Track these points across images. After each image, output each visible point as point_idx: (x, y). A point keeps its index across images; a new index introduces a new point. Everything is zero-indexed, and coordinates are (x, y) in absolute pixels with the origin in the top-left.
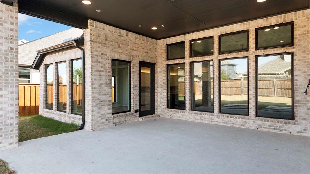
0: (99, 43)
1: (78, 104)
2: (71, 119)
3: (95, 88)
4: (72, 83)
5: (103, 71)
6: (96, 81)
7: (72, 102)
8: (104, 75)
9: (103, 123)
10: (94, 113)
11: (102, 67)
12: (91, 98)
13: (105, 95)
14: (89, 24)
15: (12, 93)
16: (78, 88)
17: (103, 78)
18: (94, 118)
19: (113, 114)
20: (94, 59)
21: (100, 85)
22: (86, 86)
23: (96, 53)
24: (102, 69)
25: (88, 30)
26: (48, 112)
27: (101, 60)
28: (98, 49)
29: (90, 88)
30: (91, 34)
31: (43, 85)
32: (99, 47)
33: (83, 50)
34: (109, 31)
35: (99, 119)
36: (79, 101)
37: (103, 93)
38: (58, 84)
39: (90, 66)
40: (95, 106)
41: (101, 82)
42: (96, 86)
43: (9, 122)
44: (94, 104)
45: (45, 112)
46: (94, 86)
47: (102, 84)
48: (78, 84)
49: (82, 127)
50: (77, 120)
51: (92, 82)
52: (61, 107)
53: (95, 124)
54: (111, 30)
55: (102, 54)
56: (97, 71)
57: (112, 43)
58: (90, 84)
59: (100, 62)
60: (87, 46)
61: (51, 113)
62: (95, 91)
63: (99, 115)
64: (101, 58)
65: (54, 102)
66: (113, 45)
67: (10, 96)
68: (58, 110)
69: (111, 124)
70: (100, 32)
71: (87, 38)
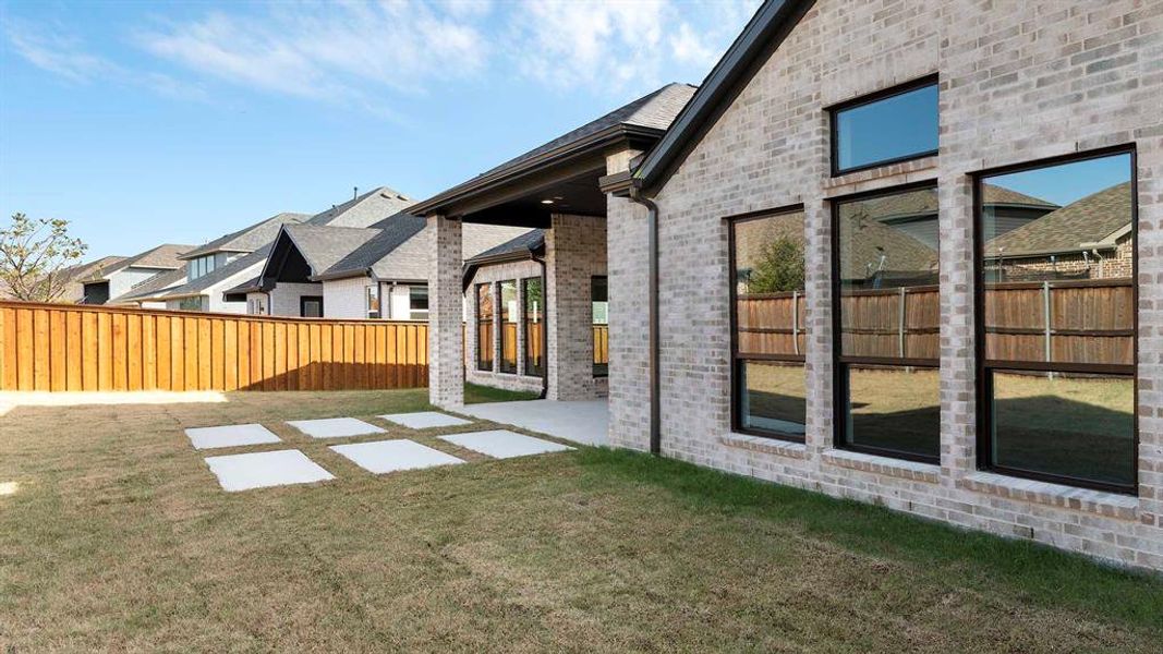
0: (569, 250)
1: (536, 364)
2: (526, 385)
3: (562, 329)
4: (526, 320)
5: (575, 299)
6: (564, 318)
7: (527, 359)
8: (577, 306)
9: (576, 390)
10: (562, 371)
11: (574, 292)
12: (555, 345)
13: (579, 340)
14: (553, 221)
15: (456, 335)
16: (536, 330)
17: (576, 310)
18: (562, 379)
19: (595, 376)
20: (561, 280)
21: (572, 323)
22: (549, 326)
23: (564, 269)
24: (573, 296)
25: (552, 231)
26: (484, 376)
27: (572, 281)
28: (568, 262)
29: (555, 329)
30: (556, 238)
31: (473, 323)
32: (569, 258)
33: (543, 264)
34: (587, 225)
35: (569, 382)
36: (539, 358)
37: (575, 337)
38: (502, 322)
39: (554, 292)
40: (563, 360)
41: (574, 318)
42: (564, 325)
43: (454, 373)
44: (562, 356)
45: (479, 375)
46: (561, 326)
47: (576, 322)
48: (535, 321)
49: (543, 396)
50: (536, 384)
51: (558, 318)
52: (507, 367)
53: (563, 390)
54: (590, 224)
55: (574, 269)
56: (565, 299)
57: (591, 247)
58: (555, 322)
59: (570, 284)
60: (550, 258)
61: (490, 376)
62: (563, 333)
63: (570, 375)
64: (574, 277)
65: (495, 357)
66: (594, 251)
67: (454, 339)
68: (502, 371)
69: (592, 394)
70: (571, 232)
71: (550, 244)
